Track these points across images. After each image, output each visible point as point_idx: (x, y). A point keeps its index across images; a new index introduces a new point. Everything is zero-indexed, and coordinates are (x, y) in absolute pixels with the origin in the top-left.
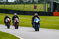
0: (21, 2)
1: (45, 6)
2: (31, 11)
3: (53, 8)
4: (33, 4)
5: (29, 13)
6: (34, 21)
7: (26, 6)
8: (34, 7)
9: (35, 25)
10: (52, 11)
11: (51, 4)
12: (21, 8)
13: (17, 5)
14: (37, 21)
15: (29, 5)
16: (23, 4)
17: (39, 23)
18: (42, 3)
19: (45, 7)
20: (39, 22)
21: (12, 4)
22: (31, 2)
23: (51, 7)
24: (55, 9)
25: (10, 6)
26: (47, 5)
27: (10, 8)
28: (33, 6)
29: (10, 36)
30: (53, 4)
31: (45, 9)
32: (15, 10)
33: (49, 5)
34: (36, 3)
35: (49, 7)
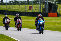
0: (16, 3)
1: (40, 6)
2: (26, 11)
3: (48, 9)
4: (28, 4)
5: (24, 14)
6: (38, 22)
7: (21, 6)
8: (29, 8)
9: (39, 27)
10: (47, 12)
11: (46, 4)
12: (16, 9)
13: (12, 6)
14: (41, 23)
15: (24, 6)
16: (18, 5)
17: (43, 25)
18: (37, 3)
19: (40, 8)
20: (43, 23)
21: (7, 5)
22: (26, 2)
23: (46, 7)
24: (50, 10)
25: (5, 6)
26: (42, 5)
27: (5, 9)
28: (28, 6)
29: (5, 37)
30: (48, 4)
31: (40, 10)
32: (10, 11)
33: (44, 5)
34: (31, 4)
35: (44, 7)
